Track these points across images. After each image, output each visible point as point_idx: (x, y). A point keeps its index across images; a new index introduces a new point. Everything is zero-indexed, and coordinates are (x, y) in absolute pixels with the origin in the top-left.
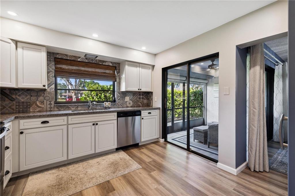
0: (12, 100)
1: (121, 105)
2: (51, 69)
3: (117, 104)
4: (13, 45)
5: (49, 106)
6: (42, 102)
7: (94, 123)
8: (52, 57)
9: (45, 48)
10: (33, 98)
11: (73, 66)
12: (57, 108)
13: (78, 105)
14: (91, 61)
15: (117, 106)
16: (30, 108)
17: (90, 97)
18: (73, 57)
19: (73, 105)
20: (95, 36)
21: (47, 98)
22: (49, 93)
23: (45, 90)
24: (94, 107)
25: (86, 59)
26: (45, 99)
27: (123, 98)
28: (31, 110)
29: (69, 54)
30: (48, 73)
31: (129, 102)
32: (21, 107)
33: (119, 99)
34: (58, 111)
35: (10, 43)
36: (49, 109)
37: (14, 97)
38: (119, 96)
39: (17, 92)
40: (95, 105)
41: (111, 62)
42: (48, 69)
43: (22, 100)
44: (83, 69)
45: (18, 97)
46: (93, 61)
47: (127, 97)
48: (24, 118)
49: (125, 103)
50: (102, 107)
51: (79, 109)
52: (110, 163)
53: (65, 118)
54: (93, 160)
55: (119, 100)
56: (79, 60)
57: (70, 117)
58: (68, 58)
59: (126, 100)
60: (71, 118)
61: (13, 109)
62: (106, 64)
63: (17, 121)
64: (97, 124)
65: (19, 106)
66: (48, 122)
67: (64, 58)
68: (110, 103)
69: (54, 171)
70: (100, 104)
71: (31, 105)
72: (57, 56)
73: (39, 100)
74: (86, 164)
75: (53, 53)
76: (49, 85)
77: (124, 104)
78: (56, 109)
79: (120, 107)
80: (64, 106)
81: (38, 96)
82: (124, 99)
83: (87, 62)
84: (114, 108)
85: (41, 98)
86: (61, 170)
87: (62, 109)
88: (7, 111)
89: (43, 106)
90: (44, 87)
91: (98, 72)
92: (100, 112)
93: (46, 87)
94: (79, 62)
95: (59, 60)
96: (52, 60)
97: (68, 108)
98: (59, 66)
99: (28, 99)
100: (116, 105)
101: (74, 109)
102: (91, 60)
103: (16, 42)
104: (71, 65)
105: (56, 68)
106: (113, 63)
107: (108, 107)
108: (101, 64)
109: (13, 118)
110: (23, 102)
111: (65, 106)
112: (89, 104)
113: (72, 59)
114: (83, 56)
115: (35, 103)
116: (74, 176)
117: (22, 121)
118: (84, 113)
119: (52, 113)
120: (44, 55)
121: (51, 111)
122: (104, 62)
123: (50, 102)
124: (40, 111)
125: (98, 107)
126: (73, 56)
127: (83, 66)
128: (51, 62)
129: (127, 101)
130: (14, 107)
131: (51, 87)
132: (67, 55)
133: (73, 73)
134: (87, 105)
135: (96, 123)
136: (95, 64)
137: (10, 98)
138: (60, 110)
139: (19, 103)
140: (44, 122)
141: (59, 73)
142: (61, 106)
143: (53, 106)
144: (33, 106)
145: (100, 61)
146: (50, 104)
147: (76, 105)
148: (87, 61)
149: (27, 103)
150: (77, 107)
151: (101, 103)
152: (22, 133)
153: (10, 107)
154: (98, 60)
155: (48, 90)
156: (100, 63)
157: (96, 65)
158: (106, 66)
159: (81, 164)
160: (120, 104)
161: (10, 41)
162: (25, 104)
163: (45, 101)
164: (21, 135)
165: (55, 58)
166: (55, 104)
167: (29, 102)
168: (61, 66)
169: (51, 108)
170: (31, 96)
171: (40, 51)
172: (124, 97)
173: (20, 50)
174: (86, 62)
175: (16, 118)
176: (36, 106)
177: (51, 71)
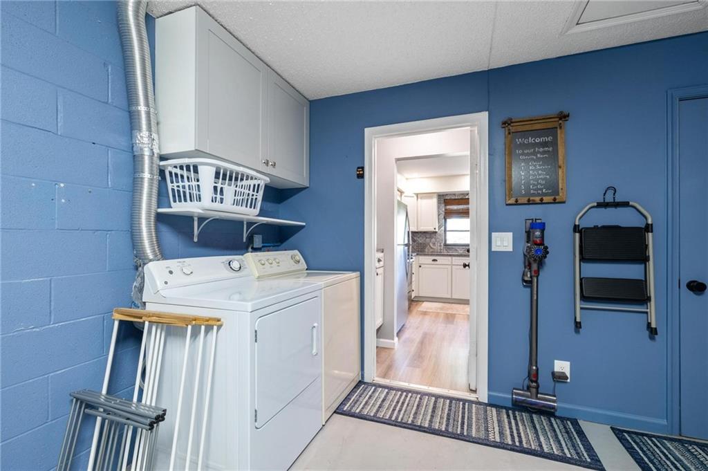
0: (414, 241)
2: (441, 212)
4: (416, 197)
6: (434, 244)
8: (442, 200)
9: (436, 194)
10: (428, 240)
16: (425, 248)
18: (461, 195)
21: (438, 240)
22: (440, 235)
23: (436, 232)
26: (436, 241)
28: (426, 250)
30: (439, 215)
32: (419, 247)
34: (446, 252)
36: (439, 251)
42: (439, 212)
48: (421, 255)
53: (450, 258)
56: (467, 197)
57: (454, 258)
58: (456, 198)
60: (455, 260)
61: (415, 249)
63: (417, 257)
66: (437, 260)
67: (452, 198)
69: (440, 303)
72: (447, 198)
73: (431, 241)
75: (443, 195)
76: (440, 227)
78: (444, 250)
81: (431, 238)
85: (433, 240)
87: (450, 252)
89: (435, 247)
90: (435, 230)
93: (437, 230)
95: (447, 201)
96: (442, 202)
97: (456, 250)
98: (448, 207)
99: (424, 240)
103: (417, 195)
104: (459, 205)
105: (445, 210)
110: (421, 243)
111: (453, 248)
113: (460, 197)
115: (429, 244)
117: (421, 257)
119: (441, 253)
120: (435, 201)
123: (440, 244)
124: (431, 251)
128: (441, 204)
130: (415, 247)
131: (441, 229)
132: (455, 195)
133: (461, 213)
137: (413, 239)
138: (448, 252)
140: (434, 260)
141: (448, 214)
142: (449, 248)
144: (427, 247)
146: (440, 246)
147: (464, 248)
149: (423, 244)
152: (420, 267)
155: (439, 232)
159: (462, 305)
161: (414, 195)
163: (436, 243)
164: (420, 269)
165: (444, 200)
166: (445, 246)
167: (425, 244)
168: (450, 207)
169: (441, 249)
170: (426, 238)
171: (432, 197)
173: (419, 200)
175: (417, 254)
176: (429, 248)
177: (441, 214)
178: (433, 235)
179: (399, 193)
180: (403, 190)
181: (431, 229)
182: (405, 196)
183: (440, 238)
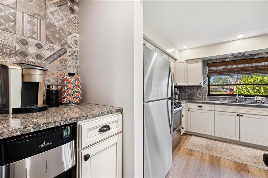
0: (186, 92)
2: (205, 72)
4: (186, 63)
5: (204, 97)
6: (200, 94)
7: (239, 114)
8: (206, 63)
9: (201, 59)
10: (195, 91)
12: (209, 98)
13: (225, 97)
16: (193, 97)
17: (245, 91)
18: (221, 59)
19: (221, 97)
20: (240, 36)
21: (203, 91)
22: (204, 88)
23: (201, 86)
25: (234, 57)
28: (194, 99)
29: (218, 58)
30: (203, 74)
32: (189, 96)
34: (210, 100)
35: (184, 62)
36: (204, 99)
37: (186, 90)
39: (187, 87)
40: (243, 99)
42: (203, 72)
43: (190, 92)
45: (188, 91)
46: (241, 57)
48: (190, 102)
50: (252, 102)
51: (226, 100)
52: (255, 155)
53: (213, 106)
54: (237, 146)
56: (227, 60)
57: (216, 106)
58: (217, 61)
60: (218, 107)
61: (186, 97)
62: (259, 56)
63: (187, 104)
64: (242, 116)
65: (188, 95)
66: (202, 107)
67: (214, 62)
68: (264, 97)
69: (205, 139)
70: (250, 98)
71: (194, 96)
72: (210, 62)
73: (198, 92)
74: (230, 145)
75: (207, 61)
76: (204, 83)
78: (208, 99)
80: (214, 97)
81: (198, 90)
83: (234, 60)
85: (199, 91)
86: (210, 141)
87: (213, 100)
88: (183, 98)
89: (200, 97)
90: (200, 85)
91: (247, 67)
92: (245, 105)
93: (202, 85)
94: (227, 62)
95: (210, 64)
96: (206, 65)
97: (218, 99)
98: (210, 68)
99: (192, 92)
101: (222, 100)
102: (239, 57)
103: (187, 61)
104: (220, 66)
105: (208, 70)
107: (261, 101)
108: (252, 58)
109: (185, 101)
110: (190, 94)
112: (236, 97)
113: (221, 61)
114: (231, 56)
115: (196, 94)
116: (217, 148)
117: (189, 104)
118: (228, 104)
119: (206, 101)
120: (200, 64)
121: (205, 100)
122: (256, 55)
123: (205, 94)
124: (198, 100)
125: (247, 101)
128: (205, 67)
130: (186, 96)
131: (205, 84)
132: (216, 59)
133: (221, 72)
134: (234, 98)
135: (241, 114)
136: (244, 59)
137: (185, 91)
138: (211, 100)
139: (188, 94)
140: (199, 107)
141: (211, 73)
142: (211, 97)
143: (206, 97)
144: (195, 97)
145: (250, 55)
146: (205, 96)
147: (224, 98)
148: (234, 59)
149: (192, 94)
150: (225, 99)
151: (252, 97)
153: (184, 96)
154: (248, 55)
155: (204, 86)
156: (250, 58)
157: (246, 60)
158: (258, 59)
159: (225, 143)
161: (185, 61)
162: (191, 95)
163: (202, 93)
164: (189, 111)
165: (208, 63)
166: (208, 95)
167: (193, 94)
168: (212, 69)
169: (205, 98)
170: (194, 90)
171: (198, 62)
173: (188, 64)
174: (235, 60)
175: (187, 102)
176: (196, 97)
177: (205, 73)
178: (199, 88)
179: (174, 60)
180: (177, 58)
181: (197, 84)
182: (178, 62)
183: (204, 90)
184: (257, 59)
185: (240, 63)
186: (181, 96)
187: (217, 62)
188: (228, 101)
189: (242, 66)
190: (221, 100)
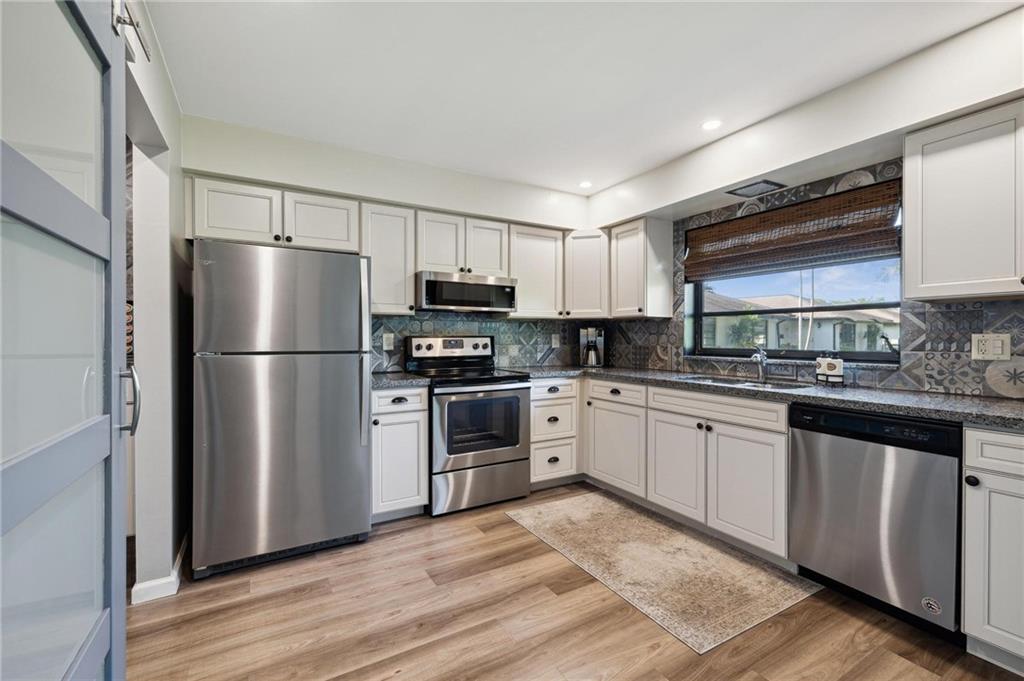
0: (629, 342)
1: (940, 383)
2: (681, 264)
3: (908, 371)
4: (605, 238)
5: (675, 358)
6: (665, 349)
8: (681, 233)
9: (643, 220)
10: (653, 339)
11: (726, 239)
12: (690, 366)
13: (733, 361)
14: (777, 203)
15: (905, 384)
16: (648, 360)
18: (723, 212)
19: (722, 361)
21: (672, 339)
23: (669, 320)
24: (786, 372)
25: (761, 200)
26: (668, 341)
27: (950, 340)
28: (650, 367)
29: (714, 207)
30: (674, 274)
31: (1011, 367)
32: (638, 357)
33: (921, 347)
34: (690, 373)
35: (599, 237)
36: (675, 368)
37: (630, 334)
38: (920, 332)
39: (633, 324)
40: (790, 368)
41: (871, 169)
42: (675, 265)
43: (640, 343)
44: (753, 238)
45: (634, 336)
46: (784, 196)
47: (989, 336)
49: (972, 374)
51: (738, 374)
55: (922, 354)
56: (740, 213)
58: (713, 222)
59: (975, 355)
61: (629, 361)
62: (842, 187)
63: (581, 380)
64: (709, 429)
65: (635, 354)
66: (618, 393)
67: (704, 224)
71: (649, 354)
72: (693, 225)
73: (660, 342)
75: (684, 221)
76: (675, 305)
77: (965, 374)
78: (688, 369)
79: (927, 387)
80: (703, 361)
81: (659, 334)
82: (961, 349)
83: (762, 210)
84: (885, 390)
85: (664, 338)
87: (699, 371)
88: (623, 365)
89: (666, 358)
94: (740, 221)
95: (692, 234)
96: (681, 239)
97: (713, 367)
98: (699, 249)
99: (646, 340)
100: (900, 378)
101: (726, 372)
102: (776, 199)
103: (608, 229)
106: (879, 169)
108: (819, 196)
109: (576, 372)
110: (640, 347)
111: (707, 361)
113: (723, 218)
114: (750, 197)
115: (655, 348)
121: (678, 372)
122: (831, 184)
123: (677, 348)
124: (662, 370)
125: (803, 376)
126: (723, 208)
127: (754, 230)
128: (681, 245)
129: (988, 362)
130: (631, 356)
131: (678, 311)
132: (709, 213)
133: (724, 262)
136: (793, 205)
137: (627, 339)
139: (636, 348)
142: (699, 360)
143: (681, 359)
144: (652, 358)
145: (813, 186)
146: (677, 355)
147: (729, 363)
148: (763, 208)
149: (644, 348)
150: (735, 369)
152: (589, 404)
153: (626, 356)
154: (806, 185)
155: (674, 318)
156: (813, 196)
157: (797, 207)
158: (842, 197)
160: (931, 377)
161: (600, 232)
162: (643, 351)
163: (669, 346)
165: (686, 232)
167: (648, 348)
169: (678, 364)
170: (651, 334)
172: (957, 335)
173: (614, 242)
174: (764, 212)
175: (585, 374)
176: (656, 358)
177: (679, 270)
178: (663, 326)
179: (559, 235)
180: (569, 226)
181: (633, 310)
182: (574, 238)
183: (676, 333)
184: (837, 199)
185: (780, 223)
186: (618, 356)
187: (712, 225)
188: (744, 375)
189: (788, 231)
190: (722, 372)
